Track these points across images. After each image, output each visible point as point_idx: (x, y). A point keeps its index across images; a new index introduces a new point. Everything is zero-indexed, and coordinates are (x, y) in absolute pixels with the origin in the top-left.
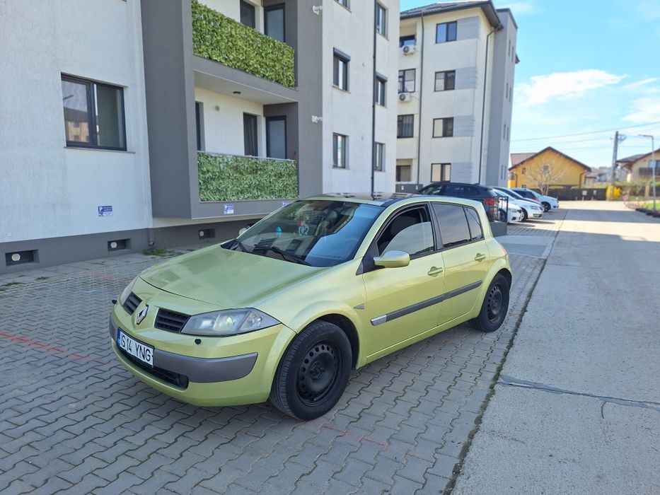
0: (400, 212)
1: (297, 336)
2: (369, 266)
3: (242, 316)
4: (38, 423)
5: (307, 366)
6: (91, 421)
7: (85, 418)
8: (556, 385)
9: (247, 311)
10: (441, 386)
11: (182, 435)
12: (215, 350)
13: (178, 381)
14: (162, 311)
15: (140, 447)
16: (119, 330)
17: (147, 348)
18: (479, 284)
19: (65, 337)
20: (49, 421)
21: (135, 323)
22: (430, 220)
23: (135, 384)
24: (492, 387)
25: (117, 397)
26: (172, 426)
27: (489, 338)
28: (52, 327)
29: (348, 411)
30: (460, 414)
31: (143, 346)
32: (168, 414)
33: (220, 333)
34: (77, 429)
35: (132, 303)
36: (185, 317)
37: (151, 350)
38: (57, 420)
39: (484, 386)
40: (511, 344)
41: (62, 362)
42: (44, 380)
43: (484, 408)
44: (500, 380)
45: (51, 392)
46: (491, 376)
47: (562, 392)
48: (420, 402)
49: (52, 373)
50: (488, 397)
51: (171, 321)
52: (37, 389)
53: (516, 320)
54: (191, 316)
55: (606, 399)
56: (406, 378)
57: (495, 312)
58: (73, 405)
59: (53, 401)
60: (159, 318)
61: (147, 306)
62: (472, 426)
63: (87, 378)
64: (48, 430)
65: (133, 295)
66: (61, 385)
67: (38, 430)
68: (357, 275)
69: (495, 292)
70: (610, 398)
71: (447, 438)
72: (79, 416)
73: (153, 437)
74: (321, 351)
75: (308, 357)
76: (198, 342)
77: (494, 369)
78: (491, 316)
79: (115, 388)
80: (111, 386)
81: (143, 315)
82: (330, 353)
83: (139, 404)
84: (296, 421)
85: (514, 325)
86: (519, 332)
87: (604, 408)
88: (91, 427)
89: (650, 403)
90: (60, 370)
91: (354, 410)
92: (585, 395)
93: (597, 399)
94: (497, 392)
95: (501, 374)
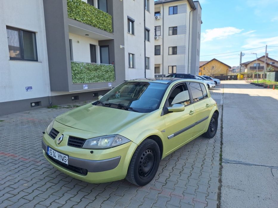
0: (176, 86)
1: (138, 147)
2: (166, 112)
3: (112, 139)
4: (9, 195)
5: (142, 160)
6: (36, 193)
7: (33, 191)
8: (248, 162)
9: (114, 136)
10: (198, 165)
11: (83, 197)
12: (99, 156)
13: (81, 171)
14: (71, 137)
15: (64, 205)
16: (48, 147)
17: (64, 156)
18: (208, 118)
19: (16, 149)
20: (15, 194)
21: (57, 143)
22: (188, 90)
23: (55, 172)
24: (220, 164)
25: (47, 179)
26: (77, 193)
28: (10, 145)
29: (160, 180)
30: (211, 178)
31: (62, 155)
32: (74, 186)
33: (102, 147)
34: (30, 197)
35: (54, 134)
36: (84, 140)
37: (67, 157)
38: (19, 193)
39: (217, 164)
40: (222, 144)
41: (17, 162)
42: (9, 172)
43: (220, 174)
44: (223, 161)
45: (13, 178)
46: (218, 159)
47: (252, 165)
48: (191, 174)
49: (12, 168)
50: (221, 169)
51: (76, 142)
52: (6, 177)
53: (220, 132)
54: (86, 139)
55: (272, 167)
56: (181, 162)
58: (26, 185)
59: (15, 183)
60: (69, 141)
61: (63, 135)
62: (218, 184)
63: (31, 170)
64: (15, 199)
65: (53, 129)
66: (18, 174)
67: (9, 199)
68: (161, 116)
69: (213, 121)
71: (209, 191)
72: (30, 190)
73: (69, 199)
74: (148, 153)
75: (142, 156)
76: (92, 152)
77: (218, 155)
78: (212, 131)
79: (46, 174)
80: (43, 173)
81: (61, 139)
82: (151, 154)
83: (59, 182)
84: (137, 187)
85: (220, 135)
86: (223, 138)
87: (272, 172)
88: (37, 196)
90: (16, 166)
91: (162, 179)
92: (262, 166)
93: (267, 167)
94: (223, 167)
95: (222, 157)
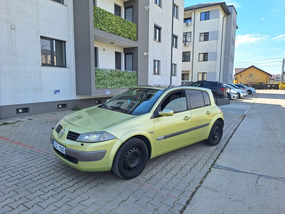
0: (171, 93)
1: (123, 144)
2: (156, 115)
3: (100, 135)
4: (20, 176)
5: (128, 156)
6: (41, 176)
7: (39, 175)
8: (239, 169)
9: (102, 133)
10: (188, 167)
11: (76, 183)
12: (89, 148)
13: (74, 160)
14: (70, 132)
15: (59, 187)
16: (54, 139)
17: (63, 147)
18: (208, 124)
19: (36, 143)
20: (25, 176)
21: (59, 137)
22: (185, 97)
23: (61, 162)
24: (210, 169)
25: (53, 167)
26: (73, 180)
27: (213, 148)
28: (31, 139)
29: (146, 177)
30: (194, 179)
31: (62, 146)
32: (72, 175)
33: (91, 141)
34: (35, 179)
35: (59, 129)
36: (78, 135)
37: (65, 148)
38: (28, 175)
39: (206, 168)
40: (222, 151)
41: (33, 153)
42: (25, 160)
43: (205, 177)
44: (214, 166)
45: (27, 164)
46: (210, 164)
47: (241, 172)
48: (177, 174)
49: (28, 157)
50: (208, 173)
51: (73, 136)
52: (22, 163)
53: (226, 141)
54: (80, 134)
55: (260, 176)
56: (173, 164)
57: (216, 137)
58: (35, 170)
59: (27, 168)
60: (68, 135)
61: (64, 130)
62: (198, 184)
63: (42, 159)
64: (24, 179)
65: (60, 126)
66: (32, 162)
67: (20, 179)
68: (151, 119)
69: (216, 128)
70: (262, 175)
71: (186, 189)
72: (37, 174)
73: (64, 184)
74: (134, 150)
75: (128, 153)
76: (82, 145)
77: (212, 161)
78: (214, 139)
79: (53, 164)
80: (51, 163)
81: (63, 133)
82: (138, 152)
83: (61, 170)
84: (123, 180)
85: (225, 143)
86: (227, 146)
87: (258, 179)
88: (41, 179)
89: (280, 178)
90: (32, 156)
91: (148, 176)
92: (251, 173)
93: (256, 175)
94: (211, 172)
95: (215, 163)
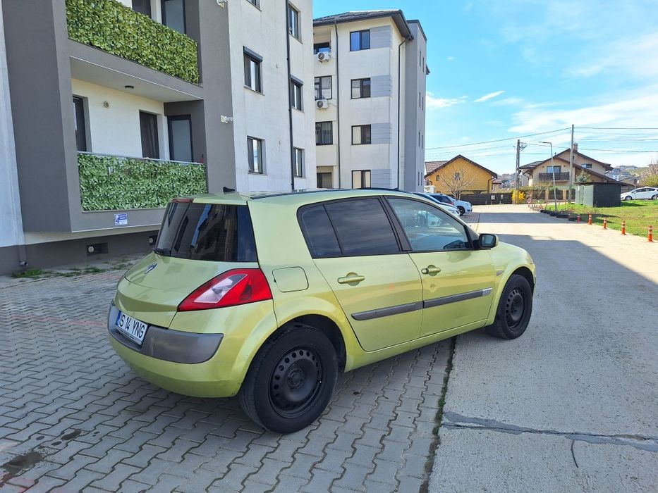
8: (511, 422)
10: (373, 437)
24: (435, 432)
30: (399, 482)
39: (425, 430)
40: (450, 366)
43: (429, 468)
44: (445, 420)
46: (432, 414)
48: (345, 469)
50: (434, 447)
55: (574, 436)
56: (327, 430)
70: (576, 434)
77: (435, 404)
87: (574, 450)
89: (624, 436)
92: (547, 432)
93: (563, 437)
94: (442, 440)
95: (444, 410)
